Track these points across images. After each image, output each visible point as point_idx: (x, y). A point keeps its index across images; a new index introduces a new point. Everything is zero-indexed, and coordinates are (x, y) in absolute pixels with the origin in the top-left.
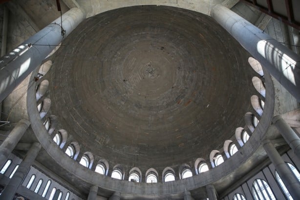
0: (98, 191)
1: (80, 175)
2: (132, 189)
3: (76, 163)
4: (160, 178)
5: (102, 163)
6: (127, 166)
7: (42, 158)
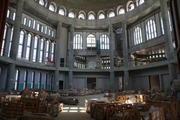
0: (62, 24)
1: (51, 16)
2: (80, 23)
3: (47, 9)
4: (96, 17)
5: (62, 8)
6: (77, 10)
7: (26, 8)
